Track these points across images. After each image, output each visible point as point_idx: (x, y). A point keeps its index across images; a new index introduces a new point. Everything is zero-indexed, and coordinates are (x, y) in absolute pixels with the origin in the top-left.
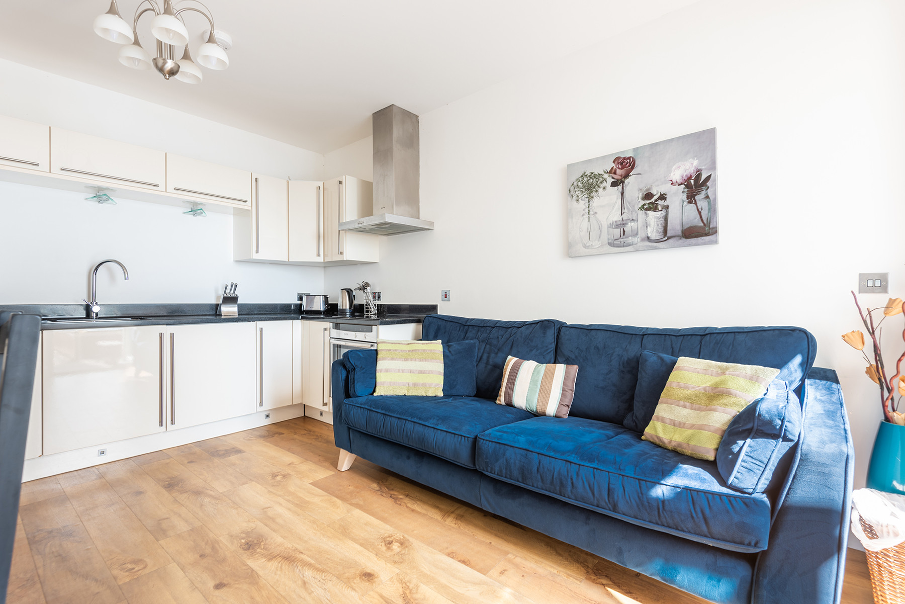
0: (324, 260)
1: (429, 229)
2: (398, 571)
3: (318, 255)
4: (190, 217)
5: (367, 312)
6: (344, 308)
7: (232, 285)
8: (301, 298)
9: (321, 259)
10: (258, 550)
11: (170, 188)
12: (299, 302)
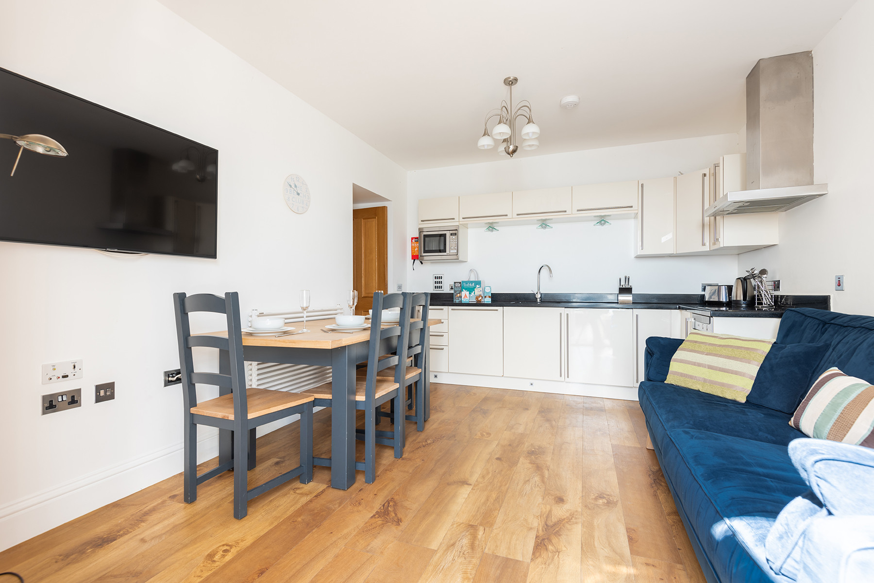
0: (710, 249)
1: (824, 194)
2: (580, 510)
3: (704, 244)
4: (599, 227)
5: (758, 304)
6: (738, 299)
7: (626, 278)
8: (704, 289)
9: (707, 248)
10: (533, 457)
11: (575, 211)
12: (703, 293)
